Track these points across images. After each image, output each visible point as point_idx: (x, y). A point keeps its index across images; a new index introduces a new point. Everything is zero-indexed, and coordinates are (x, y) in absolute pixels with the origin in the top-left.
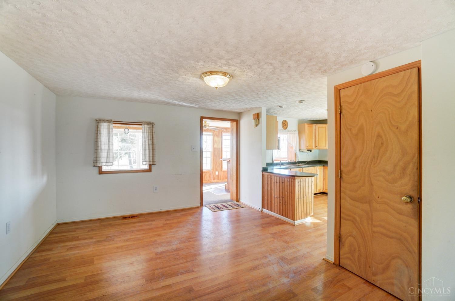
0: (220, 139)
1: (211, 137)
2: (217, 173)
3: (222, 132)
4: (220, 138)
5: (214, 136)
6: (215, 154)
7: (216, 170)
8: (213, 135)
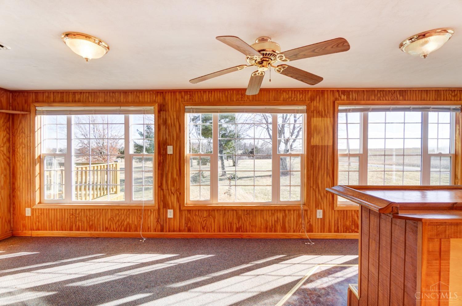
0: (328, 121)
1: (302, 118)
2: (319, 214)
3: (334, 103)
4: (329, 119)
5: (311, 114)
6: (312, 162)
7: (317, 206)
8: (308, 111)
